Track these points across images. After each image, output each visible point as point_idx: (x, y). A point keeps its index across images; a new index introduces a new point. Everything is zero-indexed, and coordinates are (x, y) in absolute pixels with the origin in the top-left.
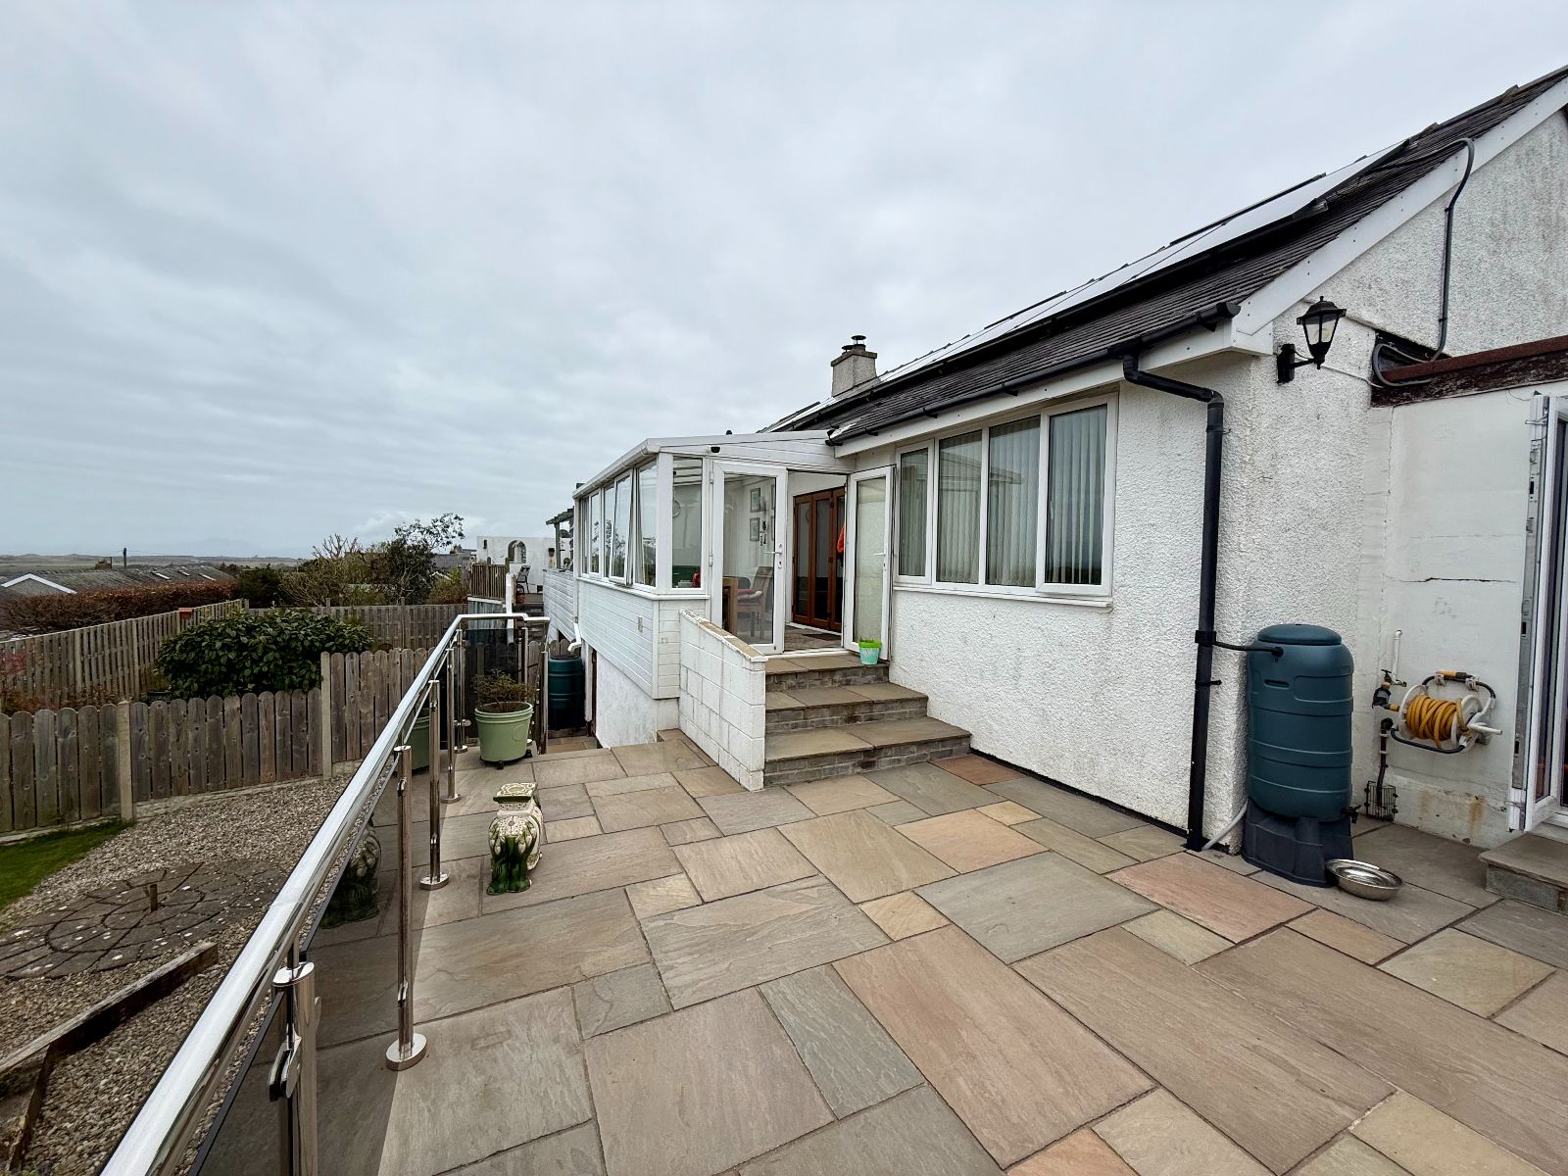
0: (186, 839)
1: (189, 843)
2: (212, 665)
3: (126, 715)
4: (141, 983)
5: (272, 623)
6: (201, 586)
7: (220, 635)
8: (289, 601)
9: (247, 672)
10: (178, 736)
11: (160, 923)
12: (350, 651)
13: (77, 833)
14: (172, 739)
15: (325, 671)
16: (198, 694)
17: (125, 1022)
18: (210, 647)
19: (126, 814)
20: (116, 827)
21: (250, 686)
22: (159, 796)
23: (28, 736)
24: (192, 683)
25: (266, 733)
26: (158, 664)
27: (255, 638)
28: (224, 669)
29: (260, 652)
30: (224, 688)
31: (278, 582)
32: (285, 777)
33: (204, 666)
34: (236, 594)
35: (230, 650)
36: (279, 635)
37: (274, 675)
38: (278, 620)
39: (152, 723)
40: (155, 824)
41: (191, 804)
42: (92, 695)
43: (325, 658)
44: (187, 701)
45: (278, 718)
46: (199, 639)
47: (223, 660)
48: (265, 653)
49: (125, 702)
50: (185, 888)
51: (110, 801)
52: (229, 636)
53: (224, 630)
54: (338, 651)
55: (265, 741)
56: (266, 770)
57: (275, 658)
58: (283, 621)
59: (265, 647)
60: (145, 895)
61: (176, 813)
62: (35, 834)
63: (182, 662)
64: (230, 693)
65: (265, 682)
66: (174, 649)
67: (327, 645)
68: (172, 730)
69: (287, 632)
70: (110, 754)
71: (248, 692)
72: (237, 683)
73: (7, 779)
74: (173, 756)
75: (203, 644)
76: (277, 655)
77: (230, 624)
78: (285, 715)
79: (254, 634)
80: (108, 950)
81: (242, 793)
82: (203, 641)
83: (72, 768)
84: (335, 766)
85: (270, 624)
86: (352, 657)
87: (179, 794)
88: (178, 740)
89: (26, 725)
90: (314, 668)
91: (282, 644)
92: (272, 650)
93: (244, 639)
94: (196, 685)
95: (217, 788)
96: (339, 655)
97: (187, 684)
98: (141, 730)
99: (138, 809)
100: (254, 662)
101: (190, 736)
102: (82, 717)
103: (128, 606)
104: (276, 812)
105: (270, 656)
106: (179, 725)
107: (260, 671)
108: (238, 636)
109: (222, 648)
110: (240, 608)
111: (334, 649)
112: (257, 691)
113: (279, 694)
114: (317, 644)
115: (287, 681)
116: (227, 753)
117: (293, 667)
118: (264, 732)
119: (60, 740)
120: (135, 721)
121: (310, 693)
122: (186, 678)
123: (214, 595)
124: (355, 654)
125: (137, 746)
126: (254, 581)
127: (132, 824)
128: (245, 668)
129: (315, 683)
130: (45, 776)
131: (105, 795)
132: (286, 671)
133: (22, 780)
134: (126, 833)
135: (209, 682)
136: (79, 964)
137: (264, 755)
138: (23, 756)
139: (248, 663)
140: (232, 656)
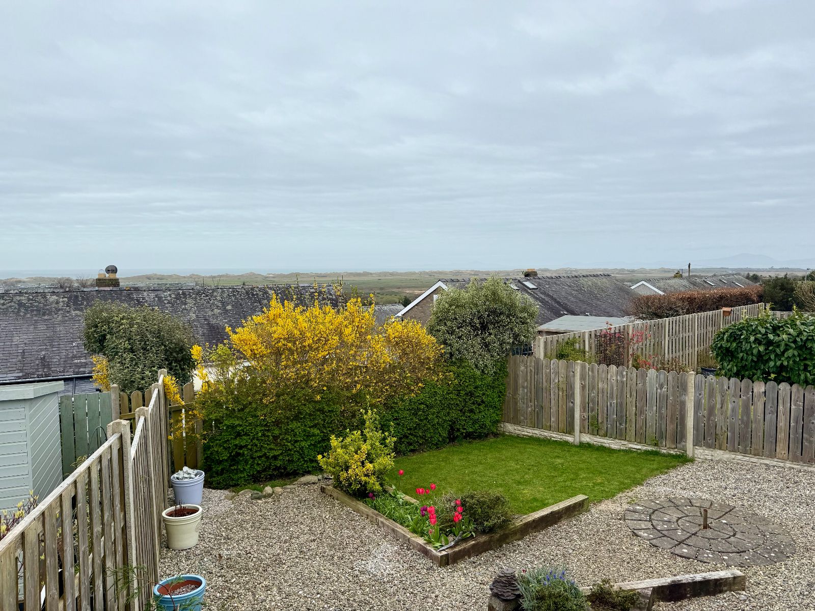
0: (723, 484)
1: (726, 488)
2: (747, 354)
3: (693, 382)
4: (699, 577)
5: (793, 325)
6: (736, 291)
7: (753, 331)
8: (802, 307)
9: (772, 364)
10: (722, 405)
11: (709, 539)
13: (664, 455)
14: (718, 406)
16: (737, 375)
17: (689, 599)
18: (747, 339)
19: (690, 453)
20: (683, 459)
21: (773, 376)
22: (709, 446)
23: (644, 384)
24: (733, 366)
25: (783, 417)
26: (713, 349)
27: (779, 336)
28: (755, 359)
29: (782, 348)
30: (754, 375)
31: (792, 290)
32: (795, 459)
33: (741, 355)
34: (761, 298)
35: (760, 344)
36: (798, 336)
37: (791, 369)
38: (798, 323)
39: (707, 390)
40: (705, 465)
41: (727, 459)
42: (672, 363)
44: (729, 379)
45: (793, 407)
46: (739, 333)
47: (755, 351)
48: (786, 350)
49: (693, 372)
50: (724, 521)
51: (681, 440)
52: (760, 333)
53: (757, 327)
55: (782, 424)
56: (781, 448)
57: (794, 355)
58: (803, 324)
59: (786, 345)
60: (699, 515)
61: (718, 462)
62: (644, 448)
63: (727, 349)
64: (758, 379)
65: (783, 375)
66: (723, 338)
68: (718, 399)
69: (805, 334)
70: (683, 404)
71: (771, 380)
72: (764, 372)
73: (634, 409)
74: (718, 418)
75: (742, 337)
76: (796, 353)
77: (762, 322)
78: (799, 405)
79: (778, 332)
80: (680, 543)
81: (762, 461)
82: (741, 335)
83: (663, 411)
85: (791, 325)
87: (720, 449)
88: (722, 408)
89: (644, 376)
91: (800, 344)
92: (791, 348)
93: (771, 336)
94: (735, 368)
95: (745, 452)
97: (730, 366)
98: (700, 394)
99: (696, 451)
100: (777, 355)
101: (730, 406)
102: (670, 378)
103: (695, 305)
104: (788, 487)
105: (790, 353)
106: (723, 396)
107: (782, 364)
108: (766, 334)
109: (754, 342)
110: (764, 311)
112: (778, 381)
113: (795, 386)
115: (802, 377)
116: (753, 427)
117: (808, 365)
118: (781, 417)
119: (659, 391)
120: (698, 388)
122: (730, 361)
123: (744, 299)
125: (697, 405)
126: (775, 287)
127: (692, 460)
128: (770, 359)
130: (651, 413)
131: (679, 436)
132: (802, 368)
133: (640, 412)
134: (689, 465)
135: (744, 368)
136: (666, 543)
137: (781, 435)
138: (642, 396)
139: (773, 357)
140: (762, 348)
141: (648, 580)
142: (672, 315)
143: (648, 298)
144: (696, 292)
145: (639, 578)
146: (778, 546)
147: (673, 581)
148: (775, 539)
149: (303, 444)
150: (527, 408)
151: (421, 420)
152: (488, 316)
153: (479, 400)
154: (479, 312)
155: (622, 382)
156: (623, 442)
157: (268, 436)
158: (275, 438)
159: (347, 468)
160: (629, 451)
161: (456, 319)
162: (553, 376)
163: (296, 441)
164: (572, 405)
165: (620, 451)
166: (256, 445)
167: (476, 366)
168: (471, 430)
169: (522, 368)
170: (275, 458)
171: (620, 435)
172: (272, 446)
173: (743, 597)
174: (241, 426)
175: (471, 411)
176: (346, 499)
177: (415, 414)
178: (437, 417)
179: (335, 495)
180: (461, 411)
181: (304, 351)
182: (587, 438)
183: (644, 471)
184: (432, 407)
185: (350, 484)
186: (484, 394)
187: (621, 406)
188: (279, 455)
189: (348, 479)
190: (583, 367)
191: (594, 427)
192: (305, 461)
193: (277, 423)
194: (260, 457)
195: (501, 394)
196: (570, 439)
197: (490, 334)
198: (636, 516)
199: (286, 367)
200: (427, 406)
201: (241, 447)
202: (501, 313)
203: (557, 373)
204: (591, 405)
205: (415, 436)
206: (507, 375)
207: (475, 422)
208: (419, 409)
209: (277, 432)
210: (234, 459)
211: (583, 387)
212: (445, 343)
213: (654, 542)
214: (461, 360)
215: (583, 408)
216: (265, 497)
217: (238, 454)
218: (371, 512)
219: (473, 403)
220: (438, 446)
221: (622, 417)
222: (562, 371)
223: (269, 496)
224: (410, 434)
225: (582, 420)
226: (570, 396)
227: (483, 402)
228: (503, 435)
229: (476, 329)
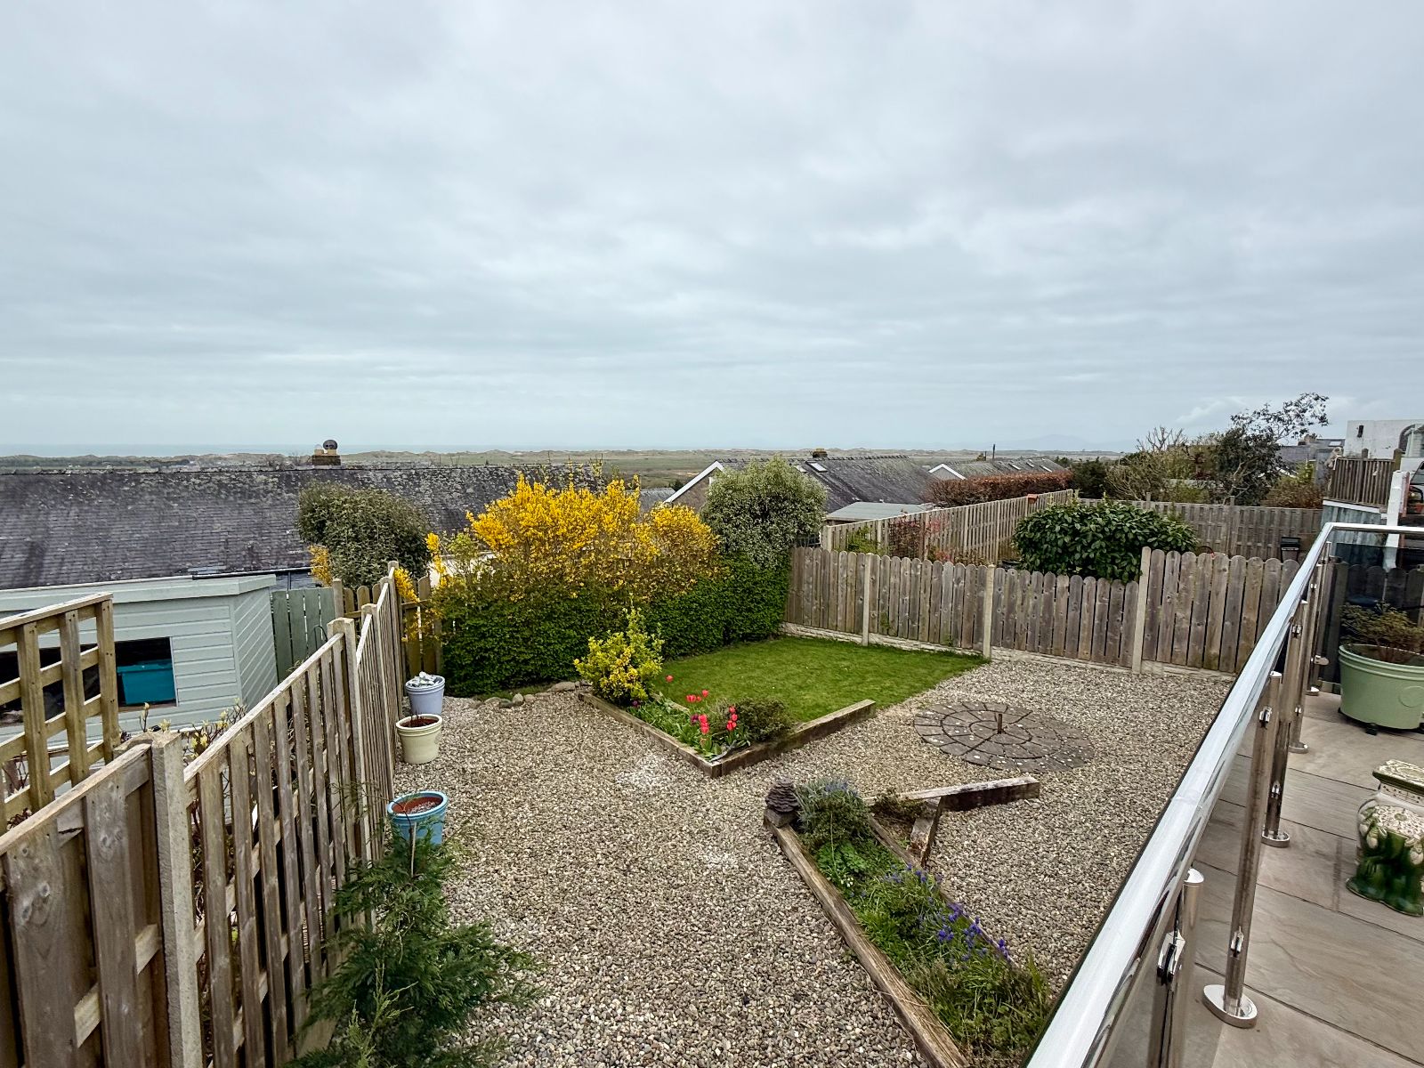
0: (1021, 687)
1: (1023, 691)
2: (1051, 545)
3: (992, 576)
4: (990, 785)
5: (1102, 514)
6: (1043, 476)
7: (1060, 519)
8: (1113, 493)
9: (1077, 556)
10: (1023, 601)
11: (1003, 745)
12: (1172, 549)
13: (958, 656)
14: (1019, 602)
15: (1145, 566)
16: (1040, 568)
17: (980, 808)
18: (1052, 529)
19: (986, 654)
20: (979, 660)
21: (1078, 569)
22: (1007, 646)
23: (940, 578)
24: (1036, 559)
25: (1087, 614)
26: (1015, 540)
27: (1086, 525)
28: (1060, 551)
29: (1090, 539)
30: (1058, 567)
31: (1104, 475)
32: (1098, 660)
33: (1045, 546)
34: (1070, 484)
35: (1066, 534)
36: (1106, 526)
37: (1098, 562)
38: (1107, 511)
39: (1007, 586)
40: (1002, 667)
41: (1026, 659)
42: (971, 556)
43: (1146, 551)
44: (1031, 573)
45: (1098, 603)
46: (1044, 522)
47: (1060, 543)
48: (1093, 541)
49: (993, 565)
50: (1020, 726)
51: (978, 640)
52: (1067, 522)
53: (1063, 516)
54: (1159, 547)
55: (1085, 622)
56: (1084, 648)
57: (1101, 547)
58: (1112, 512)
59: (1094, 535)
60: (994, 720)
61: (1016, 663)
62: (938, 649)
63: (1030, 539)
64: (1062, 573)
65: (1089, 568)
66: (1026, 528)
67: (1150, 540)
68: (1019, 594)
69: (1114, 523)
70: (981, 600)
71: (1076, 574)
72: (1069, 565)
73: (928, 605)
74: (1019, 616)
75: (1047, 526)
76: (1104, 544)
77: (1069, 510)
78: (1104, 601)
79: (1086, 521)
80: (973, 749)
81: (1063, 662)
82: (1046, 524)
83: (960, 608)
84: (1145, 663)
85: (1100, 513)
86: (1173, 556)
87: (1019, 649)
88: (1022, 604)
89: (940, 569)
90: (1135, 562)
91: (1108, 534)
92: (1099, 538)
93: (1078, 526)
94: (1038, 561)
95: (1045, 653)
96: (1161, 552)
97: (1032, 559)
98: (1000, 590)
99: (993, 652)
100: (1083, 547)
101: (1031, 603)
102: (968, 572)
103: (999, 491)
104: (1089, 690)
105: (1097, 544)
106: (1024, 592)
107: (1088, 556)
108: (1073, 522)
109: (1060, 532)
110: (1072, 497)
111: (1156, 545)
112: (1083, 575)
113: (1101, 580)
114: (1140, 538)
115: (1109, 570)
116: (1055, 625)
117: (1116, 558)
118: (1085, 614)
119: (955, 586)
120: (997, 583)
121: (1129, 585)
122: (1033, 553)
123: (1052, 485)
124: (1176, 553)
125: (997, 601)
126: (1085, 472)
127: (988, 662)
128: (1076, 551)
129: (1134, 576)
130: (946, 610)
131: (975, 636)
132: (1109, 561)
133: (934, 609)
134: (986, 667)
135: (1047, 561)
136: (957, 750)
137: (1083, 634)
138: (937, 592)
139: (1079, 548)
140: (1067, 539)
141: (937, 789)
142: (973, 503)
143: (947, 483)
144: (1000, 477)
145: (927, 787)
146: (1075, 751)
147: (963, 790)
148: (1073, 745)
149: (557, 647)
150: (811, 605)
151: (693, 621)
152: (770, 501)
153: (758, 597)
154: (760, 497)
155: (916, 576)
156: (915, 642)
157: (517, 638)
158: (526, 640)
159: (608, 674)
160: (921, 652)
161: (733, 505)
162: (841, 570)
163: (550, 644)
164: (861, 602)
165: (911, 651)
166: (504, 648)
167: (756, 559)
168: (748, 631)
169: (808, 561)
170: (526, 662)
171: (912, 634)
172: (523, 649)
173: (1036, 805)
174: (486, 626)
175: (749, 610)
176: (607, 707)
177: (686, 614)
178: (711, 617)
179: (595, 703)
180: (738, 610)
181: (556, 541)
182: (876, 639)
183: (937, 673)
184: (705, 606)
185: (612, 691)
186: (764, 591)
187: (914, 604)
188: (529, 660)
189: (609, 686)
190: (874, 560)
191: (885, 627)
192: (561, 666)
193: (527, 623)
194: (508, 662)
195: (783, 591)
196: (857, 639)
197: (772, 523)
198: (927, 722)
199: (536, 559)
200: (700, 605)
201: (487, 650)
202: (785, 499)
203: (846, 567)
204: (881, 602)
205: (688, 639)
206: (789, 569)
207: (753, 622)
208: (691, 609)
209: (527, 634)
210: (479, 663)
211: (874, 582)
212: (720, 532)
213: (944, 748)
214: (738, 552)
215: (873, 605)
216: (515, 705)
217: (483, 658)
218: (636, 720)
219: (752, 602)
220: (711, 649)
221: (914, 616)
222: (852, 564)
223: (520, 704)
224: (681, 636)
225: (871, 619)
226: (859, 592)
227: (762, 599)
228: (785, 636)
229: (756, 517)
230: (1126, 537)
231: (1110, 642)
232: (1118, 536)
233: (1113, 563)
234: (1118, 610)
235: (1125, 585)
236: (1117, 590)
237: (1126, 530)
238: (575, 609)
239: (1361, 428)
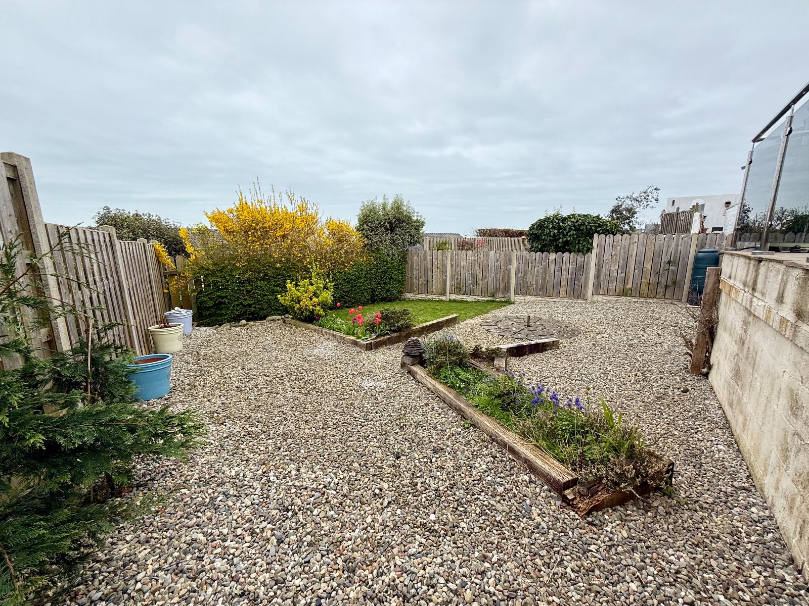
2: (547, 236)
3: (516, 256)
7: (551, 221)
9: (561, 241)
10: (532, 268)
11: (532, 331)
12: (609, 233)
13: (498, 302)
14: (529, 270)
15: (595, 245)
16: (540, 250)
18: (548, 227)
19: (512, 300)
20: (509, 302)
21: (561, 248)
22: (523, 294)
23: (488, 260)
24: (538, 245)
28: (552, 239)
29: (567, 230)
30: (550, 249)
32: (570, 297)
33: (544, 237)
35: (555, 229)
37: (572, 243)
39: (523, 261)
40: (521, 305)
41: (533, 300)
43: (596, 235)
44: (536, 253)
45: (570, 266)
46: (543, 224)
47: (552, 233)
48: (569, 231)
49: (516, 251)
50: (538, 323)
51: (508, 293)
52: (555, 222)
54: (603, 233)
55: (563, 277)
56: (563, 293)
59: (570, 228)
60: (524, 322)
61: (528, 302)
62: (487, 299)
63: (536, 234)
64: (552, 251)
65: (566, 247)
66: (533, 228)
67: (598, 229)
68: (530, 266)
70: (509, 270)
71: (559, 251)
72: (556, 247)
73: (481, 276)
74: (529, 277)
75: (545, 226)
76: (575, 233)
78: (574, 265)
80: (516, 333)
81: (552, 300)
83: (498, 276)
84: (594, 296)
86: (610, 237)
87: (529, 295)
88: (531, 271)
89: (488, 256)
90: (591, 241)
91: (577, 227)
92: (572, 229)
93: (561, 224)
94: (540, 246)
95: (542, 296)
96: (603, 236)
98: (519, 264)
99: (516, 298)
100: (564, 235)
101: (536, 269)
102: (503, 255)
105: (571, 233)
106: (532, 263)
107: (567, 240)
109: (552, 228)
111: (601, 232)
112: (563, 251)
113: (572, 254)
114: (593, 228)
115: (577, 248)
116: (548, 281)
117: (581, 240)
118: (564, 273)
119: (496, 263)
120: (518, 259)
121: (586, 256)
122: (537, 242)
124: (612, 235)
125: (517, 271)
127: (514, 303)
128: (560, 238)
129: (589, 250)
130: (491, 276)
131: (506, 290)
132: (577, 242)
133: (485, 277)
134: (512, 305)
135: (544, 246)
136: (507, 334)
137: (563, 284)
138: (486, 268)
139: (561, 236)
140: (556, 231)
146: (570, 331)
147: (518, 345)
148: (568, 329)
149: (270, 297)
150: (418, 282)
151: (352, 287)
152: (395, 222)
153: (390, 276)
154: (389, 219)
155: (475, 260)
156: (474, 297)
157: (243, 290)
158: (248, 292)
159: (299, 302)
160: (478, 301)
161: (374, 221)
162: (434, 261)
163: (265, 295)
164: (445, 277)
165: (472, 302)
166: (234, 297)
167: (388, 255)
168: (385, 296)
169: (416, 258)
170: (250, 306)
171: (473, 292)
172: (246, 297)
173: (559, 352)
174: (221, 282)
175: (385, 284)
176: (301, 323)
177: (348, 282)
178: (363, 285)
179: (292, 323)
180: (379, 283)
181: (266, 231)
182: (453, 297)
183: (488, 308)
184: (360, 278)
185: (302, 312)
186: (393, 273)
187: (474, 276)
188: (252, 304)
189: (300, 309)
190: (452, 253)
191: (458, 289)
192: (273, 309)
193: (249, 281)
194: (238, 305)
195: (403, 274)
196: (444, 298)
197: (396, 234)
198: (488, 324)
199: (253, 242)
200: (357, 278)
201: (223, 298)
202: (404, 221)
203: (437, 259)
204: (456, 276)
205: (349, 297)
206: (406, 262)
207: (388, 291)
208: (352, 279)
209: (249, 287)
210: (218, 306)
211: (452, 265)
212: (367, 237)
213: (500, 334)
214: (378, 249)
215: (452, 279)
216: (241, 326)
217: (221, 303)
218: (318, 328)
219: (386, 279)
220: (364, 304)
221: (474, 283)
222: (440, 257)
223: (245, 325)
224: (346, 295)
225: (451, 286)
226: (444, 272)
227: (392, 278)
228: (405, 300)
229: (388, 229)
230: (586, 228)
231: (576, 287)
232: (582, 227)
233: (579, 243)
234: (582, 269)
235: (584, 255)
236: (580, 258)
237: (586, 224)
238: (279, 275)
239: (674, 201)
